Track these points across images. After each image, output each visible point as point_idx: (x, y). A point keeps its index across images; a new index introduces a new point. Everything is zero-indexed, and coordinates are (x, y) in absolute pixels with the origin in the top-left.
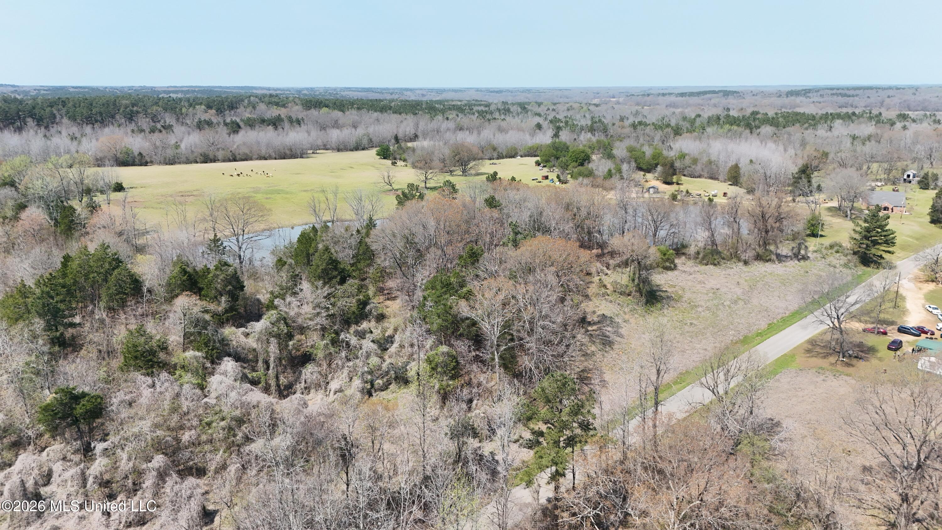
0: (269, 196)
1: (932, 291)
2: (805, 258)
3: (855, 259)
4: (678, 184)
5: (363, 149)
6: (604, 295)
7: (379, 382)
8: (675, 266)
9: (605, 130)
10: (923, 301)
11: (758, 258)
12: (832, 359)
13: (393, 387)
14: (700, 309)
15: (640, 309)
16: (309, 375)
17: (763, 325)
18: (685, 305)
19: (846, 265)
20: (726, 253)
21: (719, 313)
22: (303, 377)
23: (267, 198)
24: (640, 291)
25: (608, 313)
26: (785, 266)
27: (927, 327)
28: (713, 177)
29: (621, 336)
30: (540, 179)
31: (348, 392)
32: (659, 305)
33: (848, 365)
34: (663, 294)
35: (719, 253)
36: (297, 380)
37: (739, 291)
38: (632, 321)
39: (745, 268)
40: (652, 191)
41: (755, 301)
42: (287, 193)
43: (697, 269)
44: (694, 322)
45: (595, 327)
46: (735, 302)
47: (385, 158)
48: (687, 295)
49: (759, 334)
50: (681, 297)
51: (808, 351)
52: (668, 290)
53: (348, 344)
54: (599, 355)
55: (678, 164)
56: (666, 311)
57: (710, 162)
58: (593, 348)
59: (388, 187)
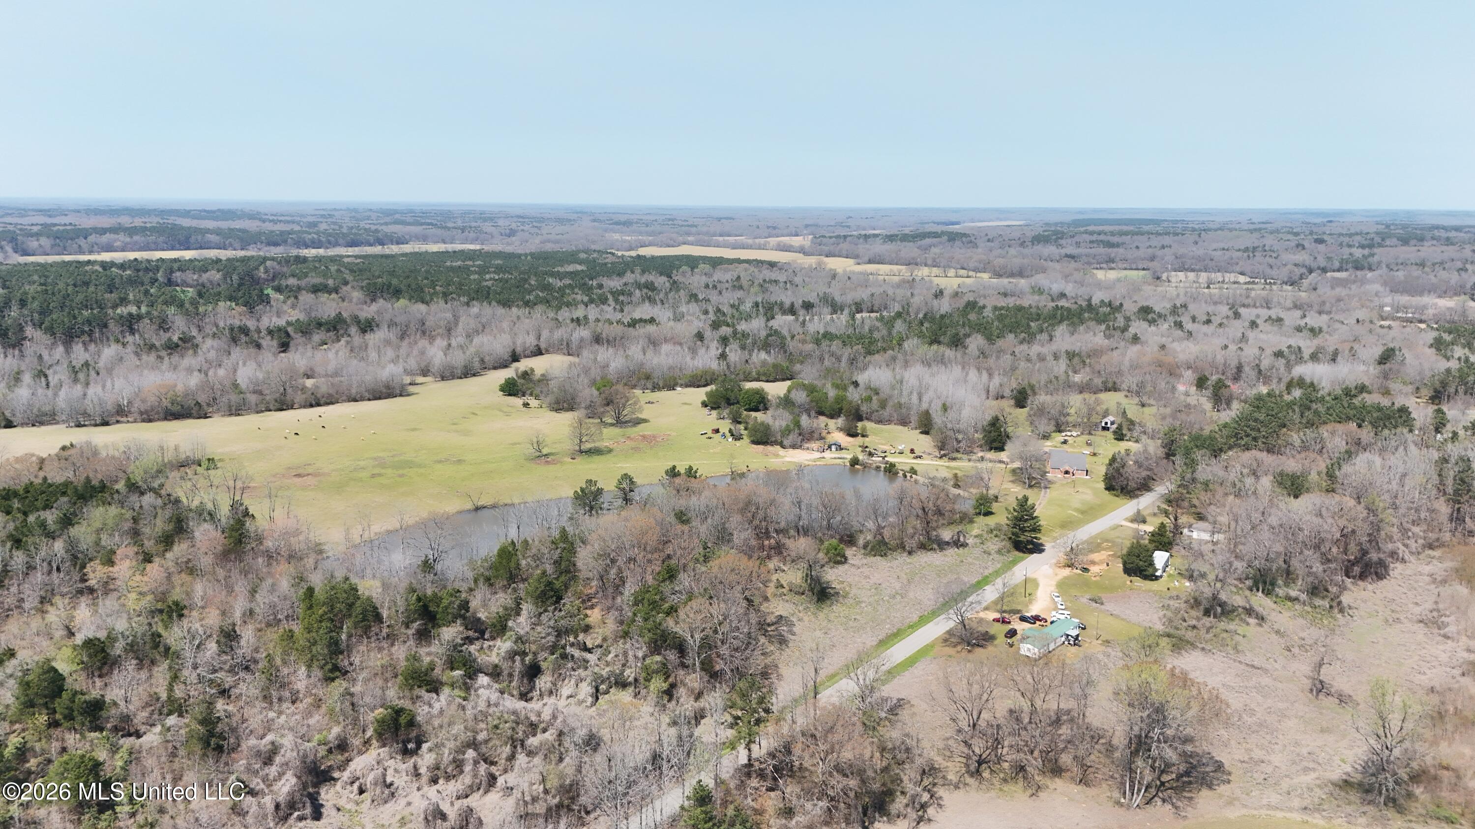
0: (401, 472)
1: (1066, 578)
2: (964, 545)
3: (1008, 544)
4: (863, 436)
5: (474, 375)
6: (781, 596)
7: (603, 687)
8: (846, 559)
9: (783, 347)
10: (1053, 588)
11: (923, 547)
12: (959, 648)
13: (612, 690)
14: (863, 605)
15: (812, 607)
16: (543, 684)
17: (915, 618)
18: (852, 601)
19: (999, 552)
20: (893, 543)
21: (879, 608)
22: (537, 686)
23: (401, 476)
24: (812, 590)
25: (784, 614)
26: (945, 556)
27: (1043, 616)
28: (904, 422)
29: (794, 634)
30: (710, 434)
31: (581, 697)
32: (828, 602)
33: (969, 651)
34: (832, 591)
35: (886, 544)
36: (532, 689)
37: (898, 586)
38: (806, 619)
39: (909, 560)
40: (833, 448)
41: (911, 595)
42: (420, 466)
43: (865, 561)
44: (858, 617)
45: (773, 628)
46: (894, 597)
47: (510, 395)
48: (854, 591)
49: (911, 627)
50: (848, 593)
51: (946, 640)
52: (838, 587)
53: (573, 656)
54: (777, 654)
55: (864, 408)
56: (834, 607)
57: (900, 405)
58: (772, 648)
59: (538, 454)
